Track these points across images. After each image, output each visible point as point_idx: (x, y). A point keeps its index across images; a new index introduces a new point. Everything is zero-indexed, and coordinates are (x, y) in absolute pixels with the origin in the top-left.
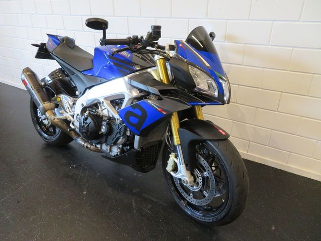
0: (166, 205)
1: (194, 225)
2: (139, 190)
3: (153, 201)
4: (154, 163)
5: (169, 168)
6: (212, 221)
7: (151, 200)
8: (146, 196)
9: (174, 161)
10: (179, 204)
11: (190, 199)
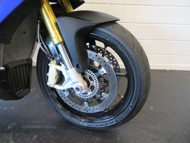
0: (54, 127)
1: (94, 135)
2: (16, 124)
3: (38, 129)
4: (28, 86)
5: (51, 81)
6: (115, 123)
7: (35, 129)
8: (27, 127)
9: (57, 70)
10: (70, 120)
11: (85, 108)
